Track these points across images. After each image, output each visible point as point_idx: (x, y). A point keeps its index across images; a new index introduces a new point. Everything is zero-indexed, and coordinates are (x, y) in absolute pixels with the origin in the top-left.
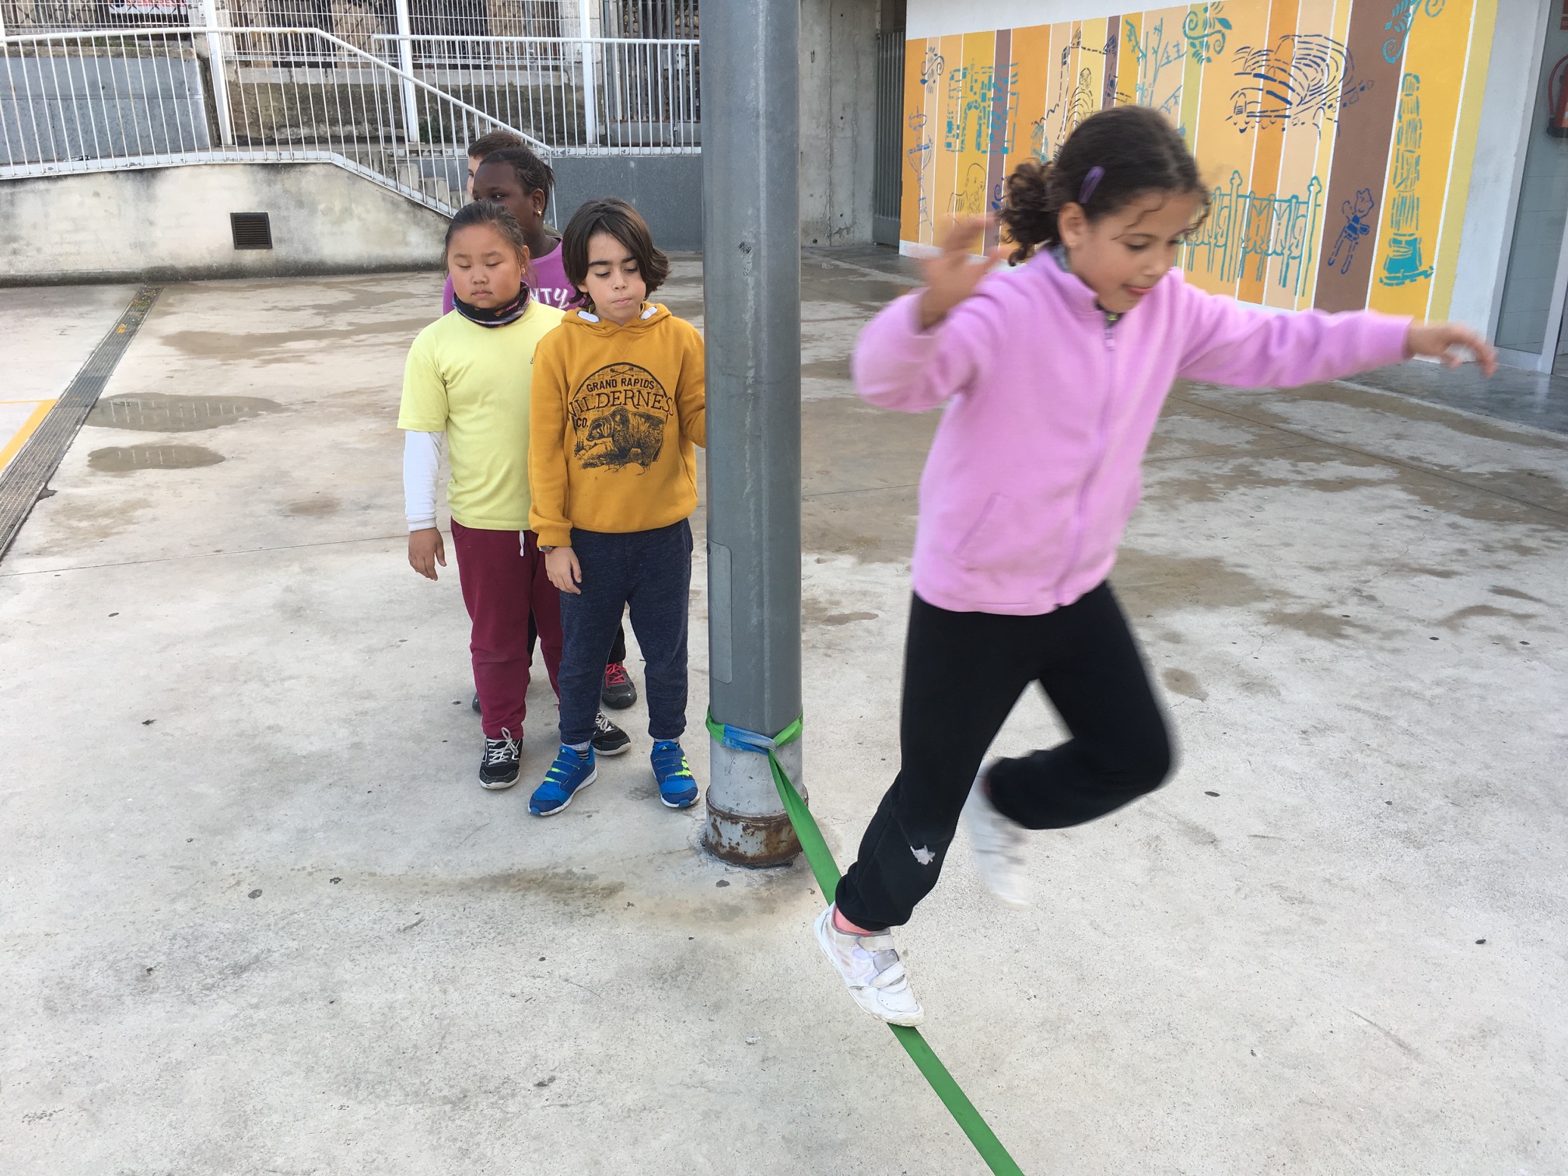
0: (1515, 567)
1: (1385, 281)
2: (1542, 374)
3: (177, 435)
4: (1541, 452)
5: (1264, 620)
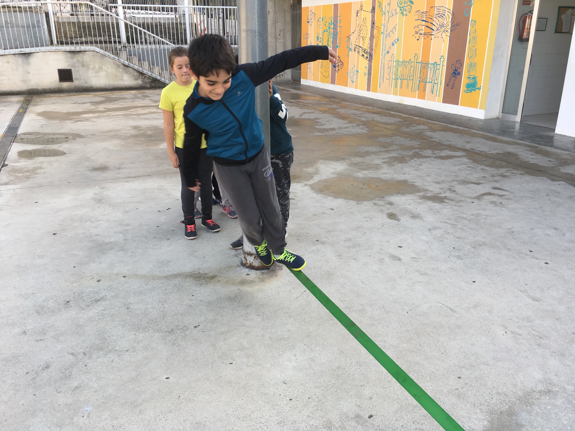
0: (501, 181)
1: (466, 91)
2: (518, 122)
3: (48, 146)
4: (514, 147)
5: (420, 198)
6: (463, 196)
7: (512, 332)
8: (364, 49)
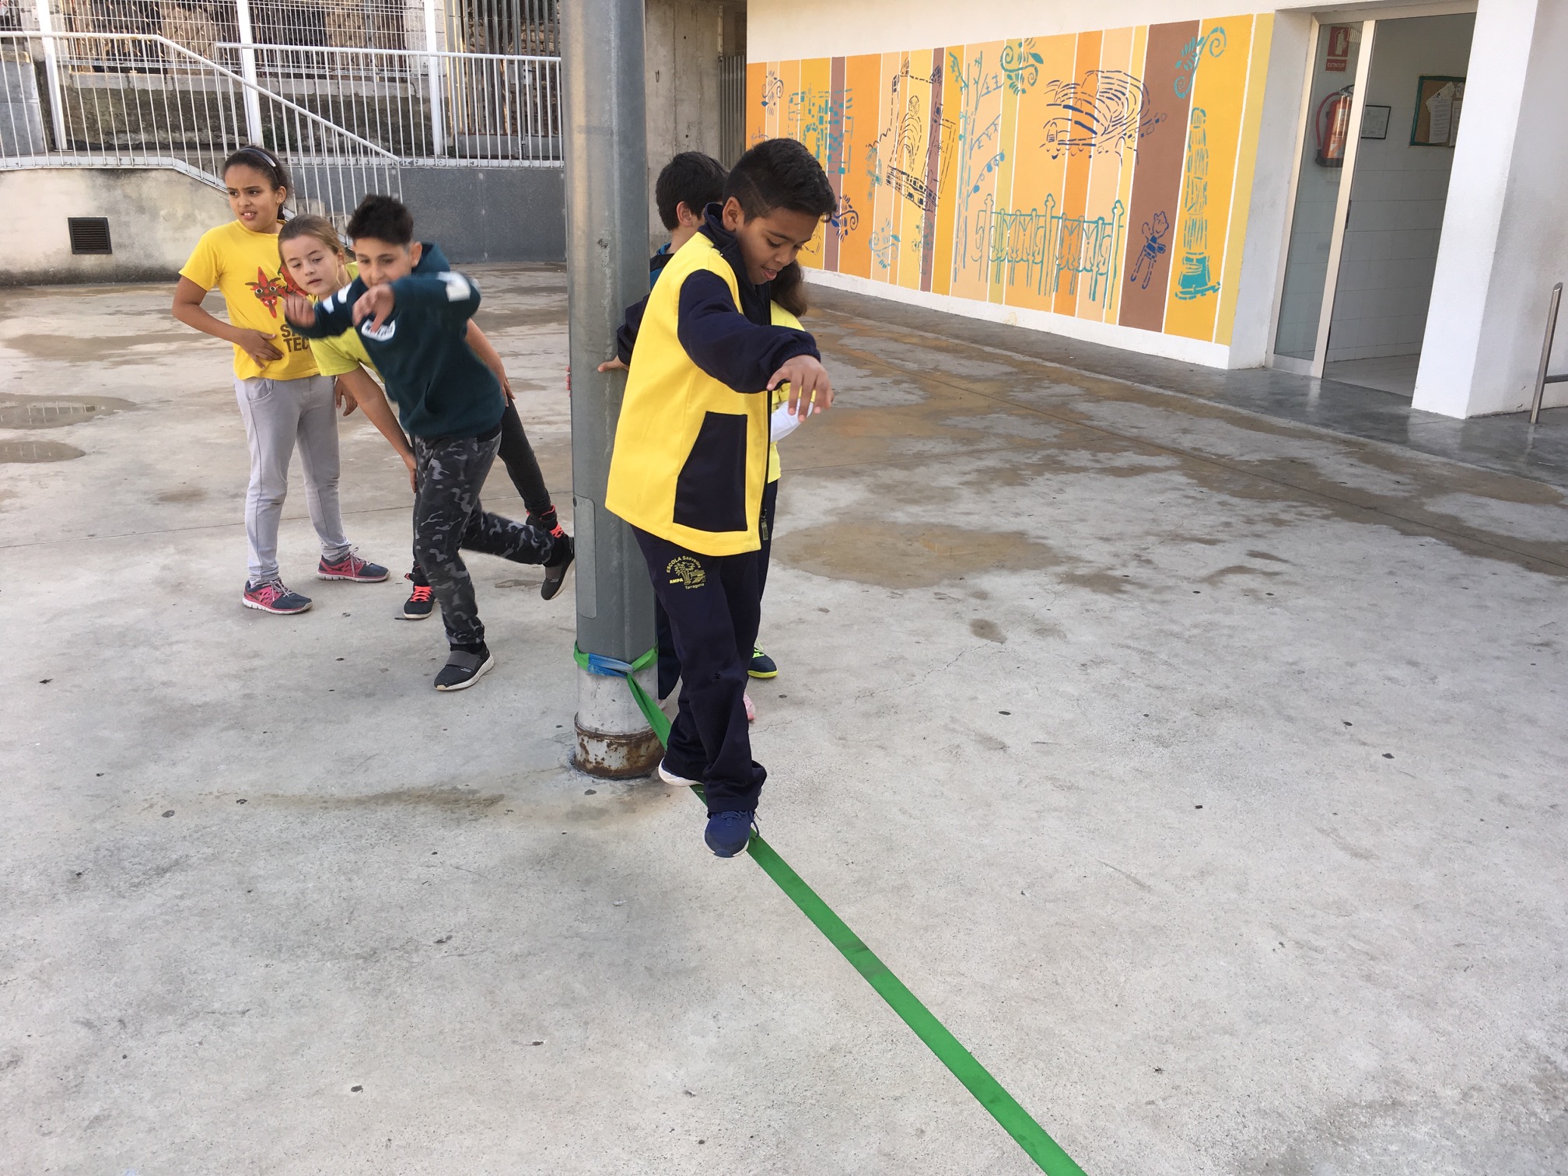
0: (1270, 536)
1: (1180, 295)
2: (1316, 378)
3: (33, 432)
4: (1305, 443)
5: (1058, 580)
6: (1173, 576)
7: (1297, 943)
8: (913, 179)
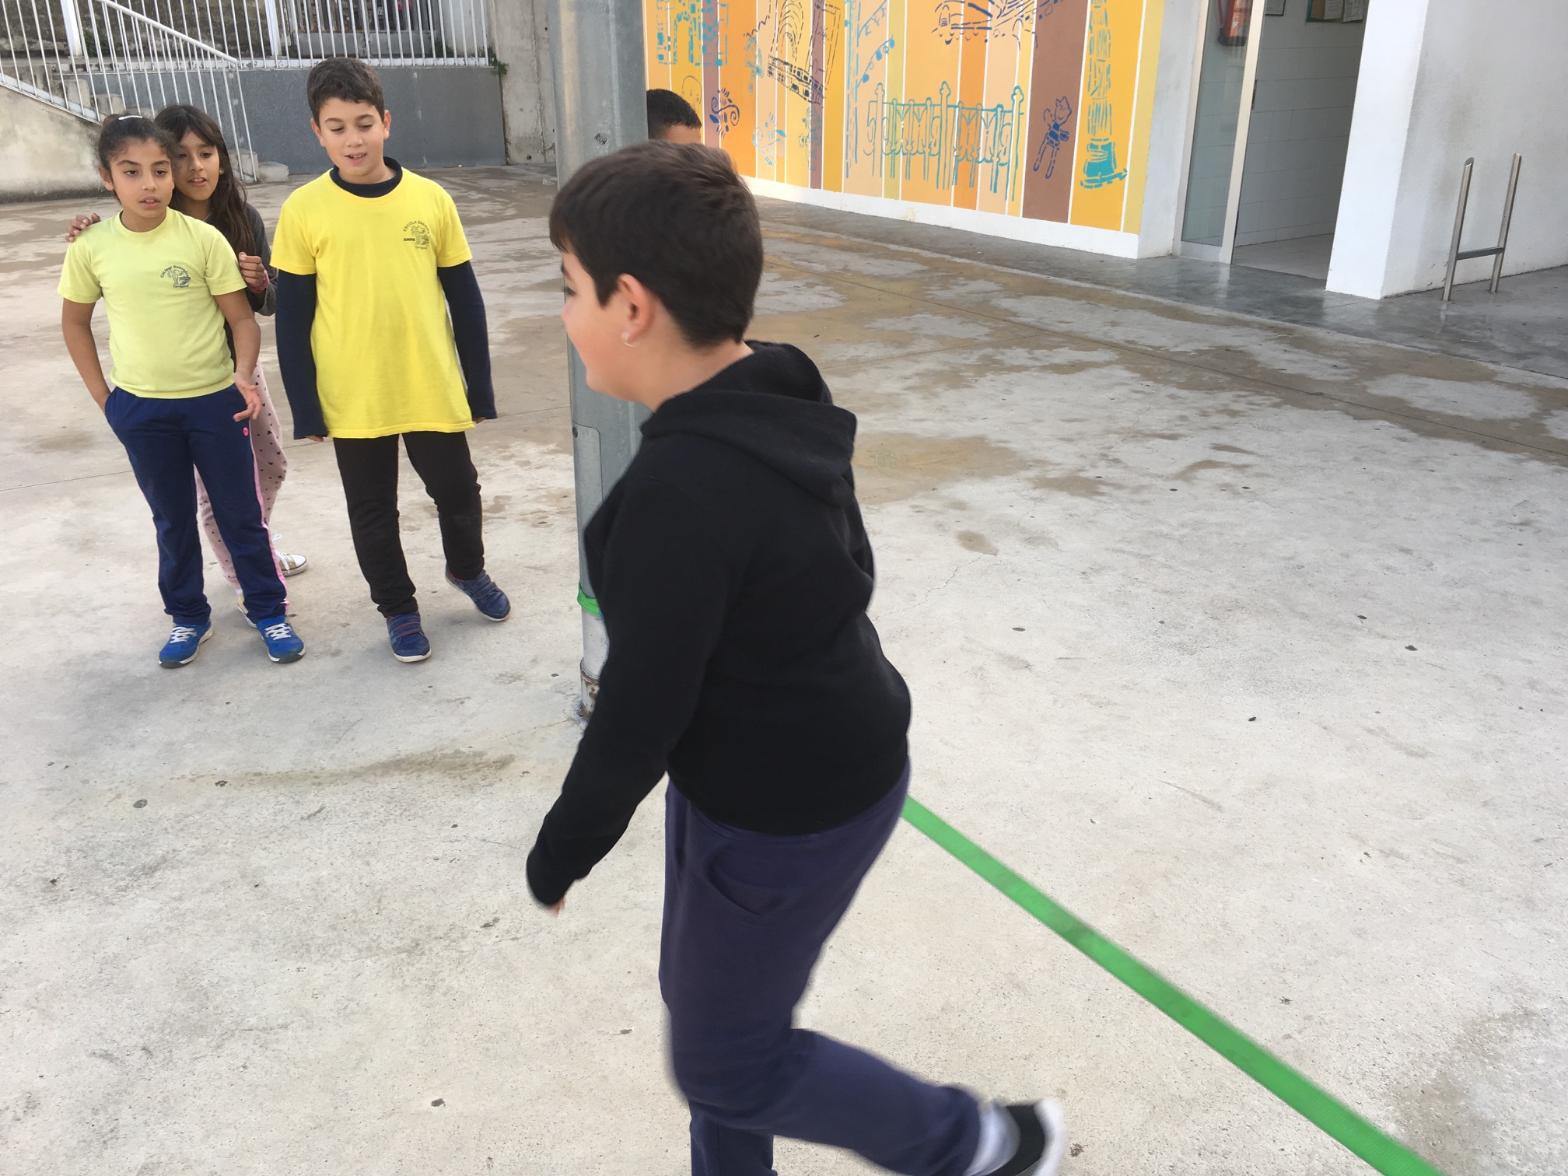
0: (1228, 427)
1: (1086, 184)
2: (1224, 264)
4: (1232, 331)
5: (1033, 485)
6: (1146, 474)
7: (1381, 851)
8: (797, 70)
